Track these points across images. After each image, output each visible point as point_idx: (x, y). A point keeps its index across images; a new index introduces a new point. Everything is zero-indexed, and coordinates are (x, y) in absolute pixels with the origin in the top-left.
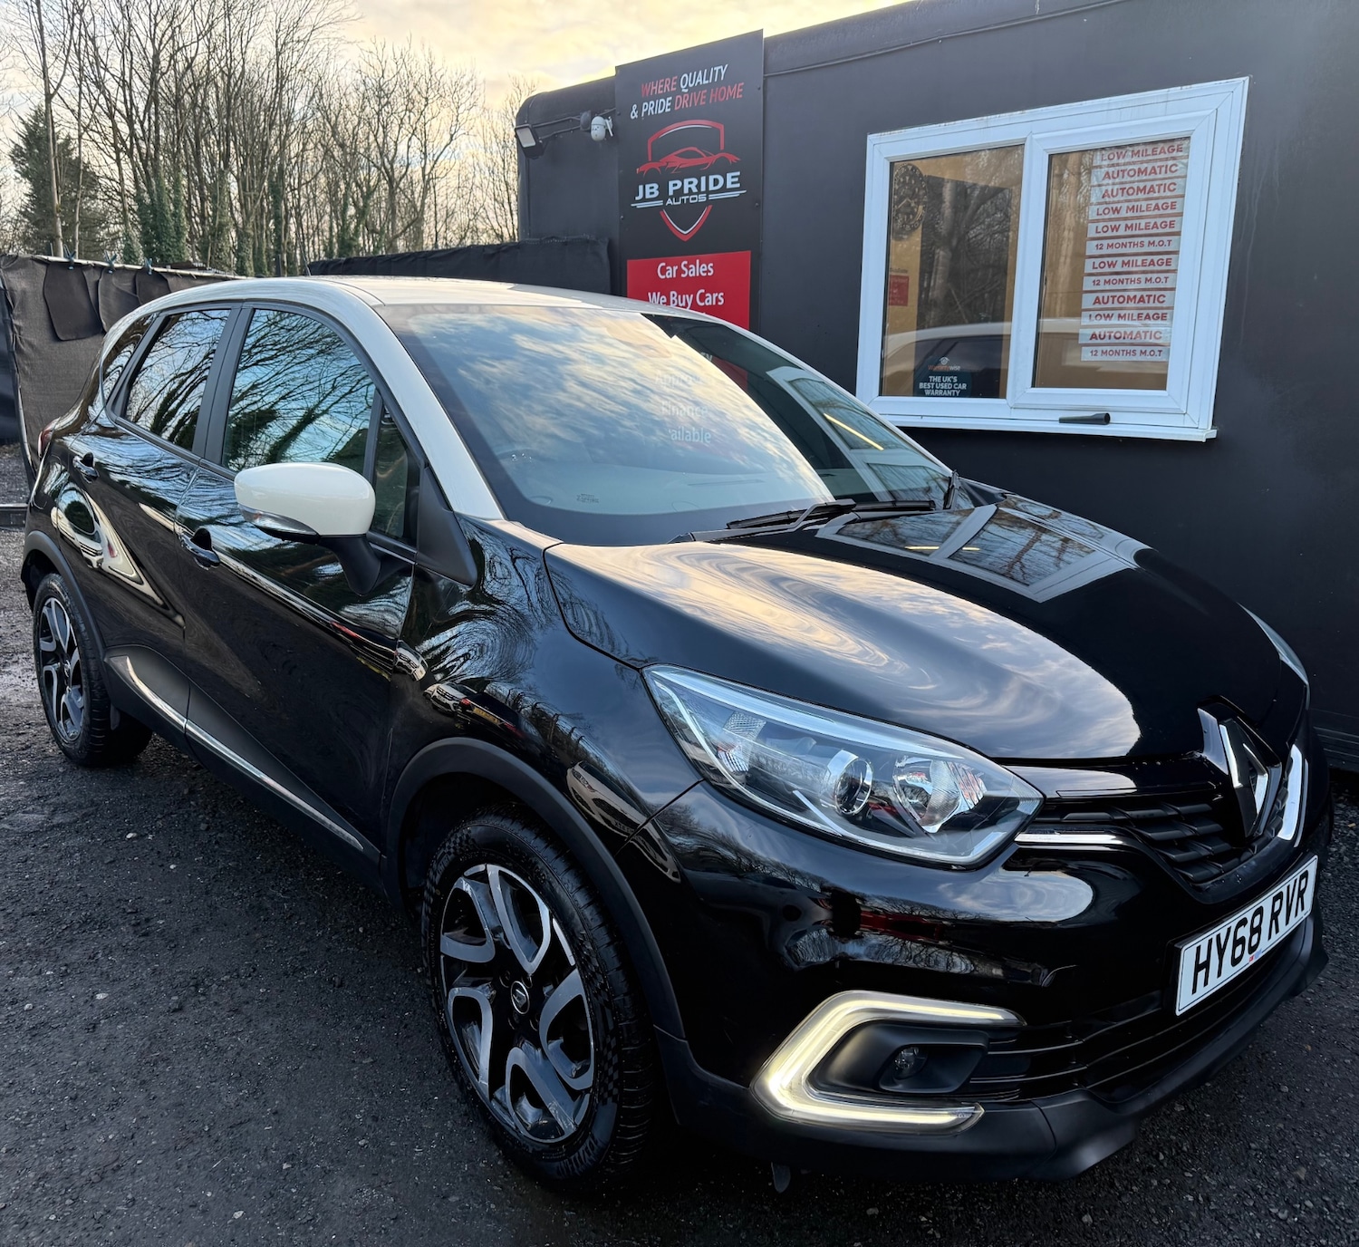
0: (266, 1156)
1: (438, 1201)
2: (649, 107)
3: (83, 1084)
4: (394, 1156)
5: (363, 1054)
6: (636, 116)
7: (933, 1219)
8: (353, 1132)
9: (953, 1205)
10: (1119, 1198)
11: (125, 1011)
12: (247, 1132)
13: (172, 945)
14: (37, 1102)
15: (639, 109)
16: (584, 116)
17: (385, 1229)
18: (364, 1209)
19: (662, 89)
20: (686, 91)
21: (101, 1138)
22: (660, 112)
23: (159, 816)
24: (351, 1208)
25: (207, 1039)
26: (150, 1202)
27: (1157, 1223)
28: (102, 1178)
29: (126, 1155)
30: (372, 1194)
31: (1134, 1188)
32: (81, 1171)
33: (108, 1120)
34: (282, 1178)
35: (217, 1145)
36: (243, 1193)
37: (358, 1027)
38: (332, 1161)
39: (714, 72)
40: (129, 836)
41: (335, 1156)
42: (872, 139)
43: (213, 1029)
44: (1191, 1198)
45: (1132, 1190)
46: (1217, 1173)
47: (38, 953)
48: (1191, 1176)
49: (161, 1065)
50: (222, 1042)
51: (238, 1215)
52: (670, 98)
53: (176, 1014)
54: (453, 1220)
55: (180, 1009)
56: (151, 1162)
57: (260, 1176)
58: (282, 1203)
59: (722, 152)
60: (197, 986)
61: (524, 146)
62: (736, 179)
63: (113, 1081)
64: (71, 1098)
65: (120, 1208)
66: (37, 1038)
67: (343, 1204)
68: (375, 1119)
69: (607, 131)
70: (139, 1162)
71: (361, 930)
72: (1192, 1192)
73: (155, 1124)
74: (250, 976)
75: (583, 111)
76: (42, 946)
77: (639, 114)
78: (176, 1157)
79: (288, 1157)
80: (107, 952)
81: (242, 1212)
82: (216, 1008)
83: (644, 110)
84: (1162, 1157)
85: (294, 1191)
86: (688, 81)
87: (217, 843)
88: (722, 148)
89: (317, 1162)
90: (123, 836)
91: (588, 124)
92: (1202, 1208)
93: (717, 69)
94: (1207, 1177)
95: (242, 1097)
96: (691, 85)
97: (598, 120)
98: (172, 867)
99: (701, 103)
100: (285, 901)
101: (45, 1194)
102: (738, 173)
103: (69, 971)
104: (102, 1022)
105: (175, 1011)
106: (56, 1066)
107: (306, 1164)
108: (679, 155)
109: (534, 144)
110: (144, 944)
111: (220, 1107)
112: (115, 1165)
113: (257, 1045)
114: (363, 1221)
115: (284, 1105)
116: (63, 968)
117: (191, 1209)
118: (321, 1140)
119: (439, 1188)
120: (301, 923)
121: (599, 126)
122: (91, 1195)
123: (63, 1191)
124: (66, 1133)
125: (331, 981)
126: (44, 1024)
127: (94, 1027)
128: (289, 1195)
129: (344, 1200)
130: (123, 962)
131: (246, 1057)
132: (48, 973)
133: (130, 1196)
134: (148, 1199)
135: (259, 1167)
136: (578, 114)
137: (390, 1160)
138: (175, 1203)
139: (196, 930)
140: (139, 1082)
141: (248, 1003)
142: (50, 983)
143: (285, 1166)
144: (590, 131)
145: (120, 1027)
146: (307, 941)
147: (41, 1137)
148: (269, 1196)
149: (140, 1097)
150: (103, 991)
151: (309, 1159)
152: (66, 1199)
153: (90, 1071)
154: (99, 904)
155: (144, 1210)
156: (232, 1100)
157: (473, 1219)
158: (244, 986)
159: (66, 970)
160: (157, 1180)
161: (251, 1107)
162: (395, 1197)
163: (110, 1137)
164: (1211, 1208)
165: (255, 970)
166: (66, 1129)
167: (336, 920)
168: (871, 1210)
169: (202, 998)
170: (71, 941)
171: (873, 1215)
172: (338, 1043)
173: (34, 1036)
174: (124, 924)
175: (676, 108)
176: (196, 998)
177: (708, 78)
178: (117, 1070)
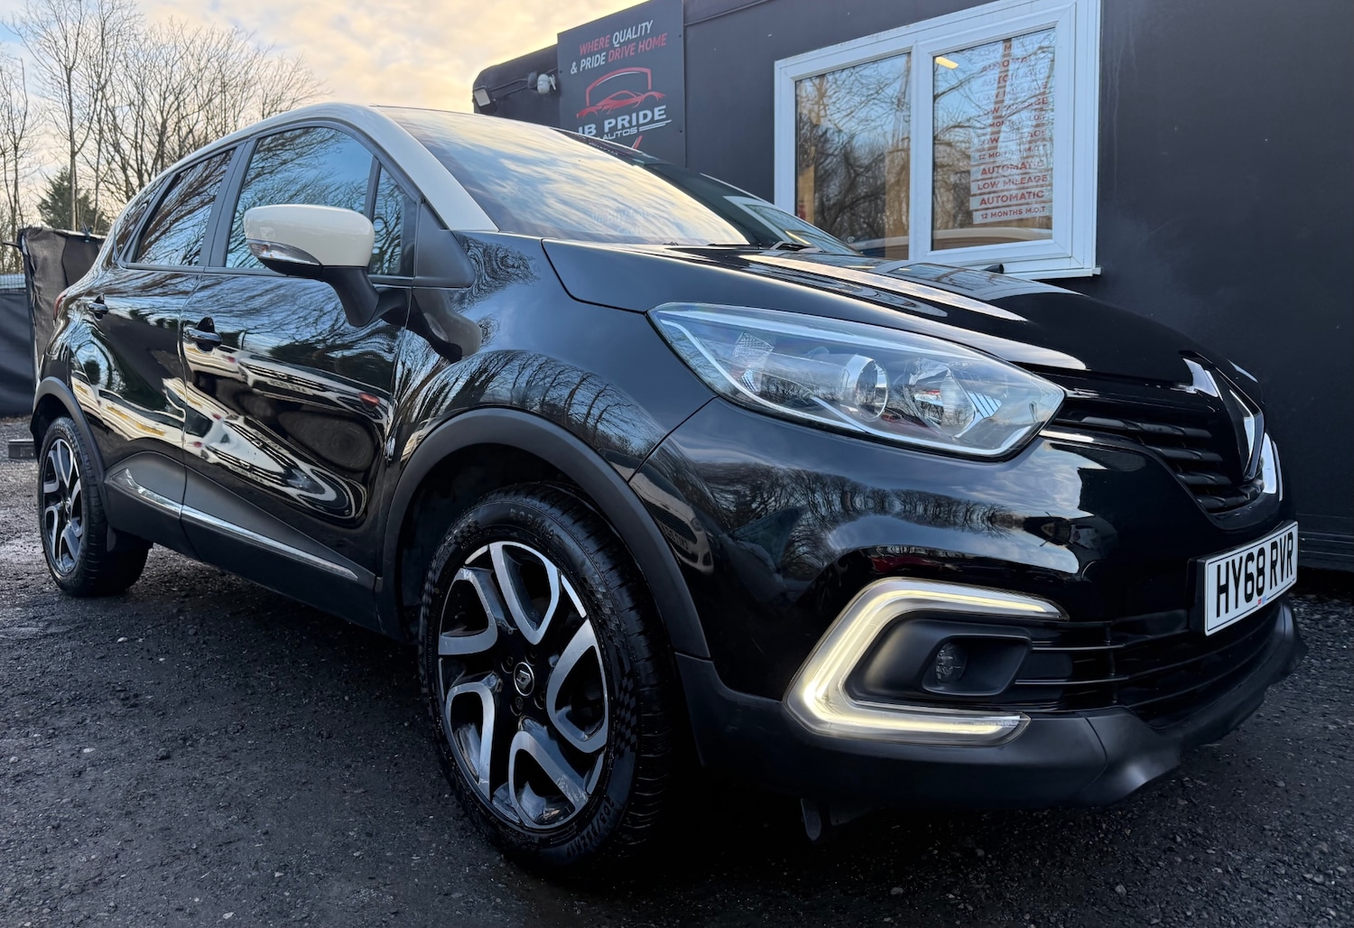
0: (256, 867)
1: (441, 897)
2: (586, 63)
3: (66, 816)
4: (392, 863)
5: (355, 786)
6: (576, 71)
7: (961, 895)
8: (347, 846)
9: (978, 883)
10: (1147, 872)
11: (113, 760)
12: (236, 849)
13: (160, 713)
14: (18, 832)
15: (578, 66)
16: (531, 77)
17: (385, 922)
18: (363, 907)
19: (597, 47)
20: (618, 46)
21: (84, 859)
22: (596, 65)
23: (149, 627)
24: (348, 907)
25: (195, 778)
26: (134, 908)
27: (1192, 890)
28: (83, 891)
29: (110, 872)
30: (370, 894)
31: (1160, 863)
32: (61, 885)
33: (91, 845)
34: (274, 884)
35: (204, 860)
36: (234, 897)
37: (348, 767)
38: (327, 869)
39: (642, 27)
40: (120, 640)
41: (329, 865)
42: (778, 64)
43: (201, 771)
44: (1220, 871)
45: (1158, 865)
46: (1239, 850)
47: (27, 722)
48: (1214, 852)
49: (148, 801)
50: (211, 781)
51: (228, 916)
52: (604, 54)
53: (163, 762)
54: (458, 912)
55: (167, 757)
56: (135, 876)
57: (251, 883)
58: (275, 905)
59: (651, 91)
60: (185, 740)
61: (481, 105)
62: (663, 112)
63: (97, 813)
64: (53, 827)
65: (101, 914)
66: (21, 783)
67: (340, 903)
68: (369, 835)
69: (551, 86)
70: (122, 876)
71: (346, 698)
72: (1219, 865)
73: (141, 846)
74: (238, 732)
75: (530, 72)
76: (30, 717)
77: (578, 70)
78: (162, 871)
79: (280, 867)
80: (95, 718)
81: (232, 913)
82: (204, 755)
83: (582, 66)
84: (1179, 839)
85: (287, 894)
86: (619, 38)
87: (204, 643)
88: (650, 88)
89: (311, 870)
90: (114, 639)
91: (535, 82)
92: (1234, 877)
93: (644, 25)
94: (1230, 853)
95: (232, 822)
96: (622, 41)
97: (543, 77)
98: (161, 660)
99: (631, 54)
100: (272, 680)
101: (21, 906)
102: (664, 107)
103: (56, 733)
104: (88, 769)
105: (163, 758)
106: (40, 804)
107: (299, 872)
108: (612, 99)
109: (489, 102)
110: (131, 713)
111: (208, 830)
112: (97, 879)
113: (246, 782)
114: (362, 916)
115: (275, 827)
116: (51, 731)
117: (178, 913)
118: (314, 853)
119: (440, 888)
120: (288, 695)
121: (544, 83)
122: (70, 905)
123: (41, 902)
124: (46, 856)
125: (319, 734)
126: (28, 772)
127: (80, 773)
128: (282, 898)
129: (340, 900)
130: (111, 726)
131: (235, 791)
132: (36, 735)
133: (112, 904)
134: (132, 906)
135: (249, 876)
136: (527, 76)
137: (387, 867)
138: (161, 908)
139: (185, 702)
140: (124, 812)
141: (236, 751)
142: (37, 743)
143: (277, 875)
144: (536, 89)
145: (106, 772)
146: (294, 707)
147: (20, 859)
148: (259, 899)
149: (125, 825)
150: (90, 746)
151: (302, 868)
152: (43, 909)
153: (74, 807)
154: (89, 686)
155: (127, 915)
156: (221, 824)
157: (478, 911)
158: (232, 739)
159: (54, 733)
160: (141, 890)
161: (241, 830)
162: (395, 896)
163: (93, 857)
164: (1244, 877)
165: (243, 728)
166: (46, 852)
167: (321, 692)
168: (895, 889)
169: (190, 749)
170: (60, 712)
171: (897, 895)
172: (328, 778)
173: (18, 781)
174: (113, 699)
175: (610, 60)
176: (183, 750)
177: (636, 33)
178: (101, 805)
